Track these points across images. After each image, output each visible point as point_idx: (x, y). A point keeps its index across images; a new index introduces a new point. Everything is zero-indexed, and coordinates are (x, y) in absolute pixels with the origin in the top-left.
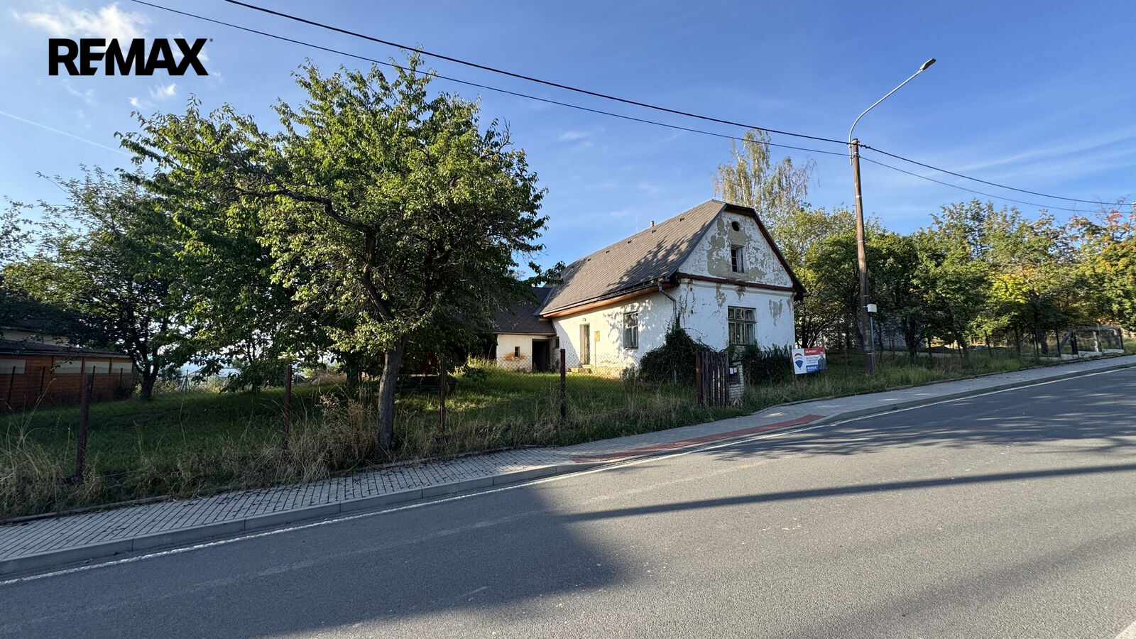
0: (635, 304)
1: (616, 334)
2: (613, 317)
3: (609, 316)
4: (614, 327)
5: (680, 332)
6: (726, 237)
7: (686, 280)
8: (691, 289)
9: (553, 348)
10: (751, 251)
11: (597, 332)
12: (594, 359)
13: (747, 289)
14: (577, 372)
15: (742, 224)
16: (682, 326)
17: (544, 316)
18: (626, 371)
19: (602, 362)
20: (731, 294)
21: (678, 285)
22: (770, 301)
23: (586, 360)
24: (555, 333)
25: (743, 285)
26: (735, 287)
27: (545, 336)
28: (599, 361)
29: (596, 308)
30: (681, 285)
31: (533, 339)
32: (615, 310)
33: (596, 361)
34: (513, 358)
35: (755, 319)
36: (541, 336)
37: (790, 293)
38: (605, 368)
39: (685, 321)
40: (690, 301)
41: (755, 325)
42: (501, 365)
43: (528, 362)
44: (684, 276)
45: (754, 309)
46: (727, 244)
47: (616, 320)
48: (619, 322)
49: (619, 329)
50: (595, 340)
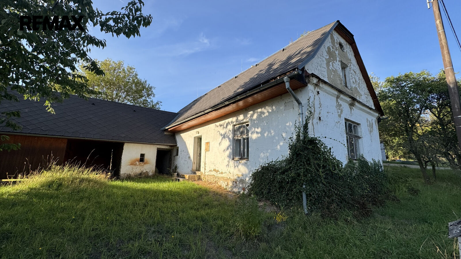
1: (226, 143)
2: (225, 126)
3: (221, 125)
4: (224, 136)
5: (313, 142)
6: (337, 52)
7: (315, 81)
8: (318, 93)
9: (174, 155)
10: (352, 71)
11: (208, 143)
12: (204, 167)
13: (356, 104)
14: (188, 179)
15: (345, 46)
16: (311, 135)
17: (169, 130)
18: (235, 182)
19: (211, 171)
20: (345, 106)
21: (304, 85)
22: (367, 119)
23: (198, 167)
24: (176, 143)
25: (354, 99)
26: (349, 99)
27: (169, 146)
28: (208, 169)
29: (208, 121)
30: (309, 85)
31: (158, 148)
32: (227, 121)
33: (205, 169)
34: (137, 163)
35: (359, 135)
36: (165, 146)
37: (377, 115)
38: (213, 176)
39: (314, 128)
40: (317, 105)
41: (360, 141)
42: (125, 169)
43: (151, 167)
44: (313, 75)
45: (358, 124)
46: (338, 59)
47: (228, 129)
48: (231, 131)
49: (230, 138)
50: (205, 150)
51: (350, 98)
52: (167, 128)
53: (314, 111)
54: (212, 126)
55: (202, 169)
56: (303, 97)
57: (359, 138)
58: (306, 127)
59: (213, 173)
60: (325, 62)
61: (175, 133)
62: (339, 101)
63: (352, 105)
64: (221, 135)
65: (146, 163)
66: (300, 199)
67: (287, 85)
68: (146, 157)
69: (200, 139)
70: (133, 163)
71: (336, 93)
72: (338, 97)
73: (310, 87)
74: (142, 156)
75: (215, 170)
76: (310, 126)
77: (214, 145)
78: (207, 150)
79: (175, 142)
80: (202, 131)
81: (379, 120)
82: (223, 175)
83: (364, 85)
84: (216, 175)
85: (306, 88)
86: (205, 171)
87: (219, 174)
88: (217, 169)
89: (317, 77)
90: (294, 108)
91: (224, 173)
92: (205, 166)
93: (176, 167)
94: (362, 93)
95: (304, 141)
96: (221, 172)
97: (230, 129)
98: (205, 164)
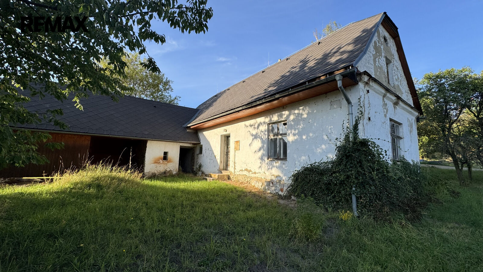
0: (284, 112)
1: (258, 144)
4: (256, 137)
5: (364, 143)
6: (382, 47)
7: (366, 78)
8: (368, 91)
9: (197, 153)
10: (395, 68)
11: (237, 142)
12: (233, 166)
13: (401, 103)
14: (217, 178)
15: (388, 40)
16: (362, 136)
17: (191, 127)
18: (270, 183)
19: (242, 170)
20: (390, 105)
21: (356, 83)
22: (408, 119)
23: (225, 166)
24: (200, 142)
25: (399, 98)
26: (394, 98)
27: (191, 144)
28: (238, 168)
29: (238, 119)
30: (360, 83)
31: (180, 146)
32: (259, 120)
33: (235, 169)
34: (161, 161)
35: (401, 135)
36: (188, 144)
37: (417, 114)
38: (245, 176)
39: (364, 129)
40: (367, 105)
41: (401, 141)
42: (149, 166)
43: (175, 165)
44: (366, 73)
45: (400, 124)
46: (383, 54)
47: (260, 130)
48: (263, 132)
49: (263, 139)
50: (235, 148)
51: (396, 96)
52: (188, 125)
53: (365, 111)
54: (242, 124)
55: (231, 168)
56: (353, 96)
57: (400, 138)
58: (356, 127)
59: (245, 173)
60: (372, 58)
61: (197, 131)
62: (385, 100)
63: (396, 104)
64: (252, 135)
65: (170, 161)
66: (348, 201)
67: (340, 84)
68: (169, 156)
69: (227, 138)
70: (156, 162)
71: (383, 91)
72: (384, 96)
73: (361, 85)
74: (166, 153)
75: (246, 170)
76: (360, 127)
77: (244, 144)
78: (237, 149)
79: (199, 140)
80: (230, 129)
81: (418, 120)
82: (257, 175)
83: (405, 83)
84: (248, 175)
85: (357, 86)
86: (234, 171)
87: (252, 173)
88: (249, 169)
89: (369, 75)
90: (341, 108)
91: (258, 173)
92: (235, 166)
93: (200, 166)
94: (403, 91)
95: (354, 143)
96: (253, 171)
97: (262, 131)
98: (235, 163)
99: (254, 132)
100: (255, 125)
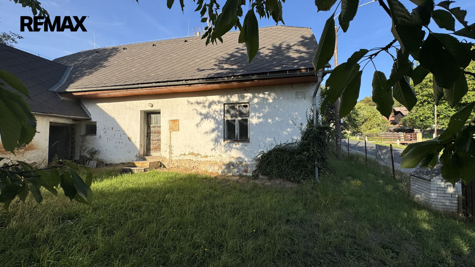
0: (246, 94)
1: (210, 124)
2: (207, 105)
3: (198, 103)
4: (206, 116)
11: (175, 121)
12: (168, 150)
19: (184, 155)
23: (146, 151)
24: (89, 117)
27: (71, 120)
28: (177, 152)
31: (50, 123)
32: (211, 98)
33: (171, 153)
38: (189, 161)
43: (40, 154)
47: (212, 109)
48: (217, 112)
49: (217, 120)
50: (170, 129)
54: (184, 100)
55: (163, 153)
58: (317, 116)
61: (80, 100)
65: (31, 149)
66: (313, 173)
67: (320, 79)
69: (147, 114)
75: (192, 154)
78: (174, 129)
79: (86, 113)
82: (208, 159)
84: (194, 160)
86: (170, 156)
87: (201, 157)
88: (196, 152)
90: (305, 98)
91: (210, 156)
92: (171, 150)
96: (203, 155)
97: (217, 110)
98: (170, 146)
99: (204, 111)
100: (204, 103)
